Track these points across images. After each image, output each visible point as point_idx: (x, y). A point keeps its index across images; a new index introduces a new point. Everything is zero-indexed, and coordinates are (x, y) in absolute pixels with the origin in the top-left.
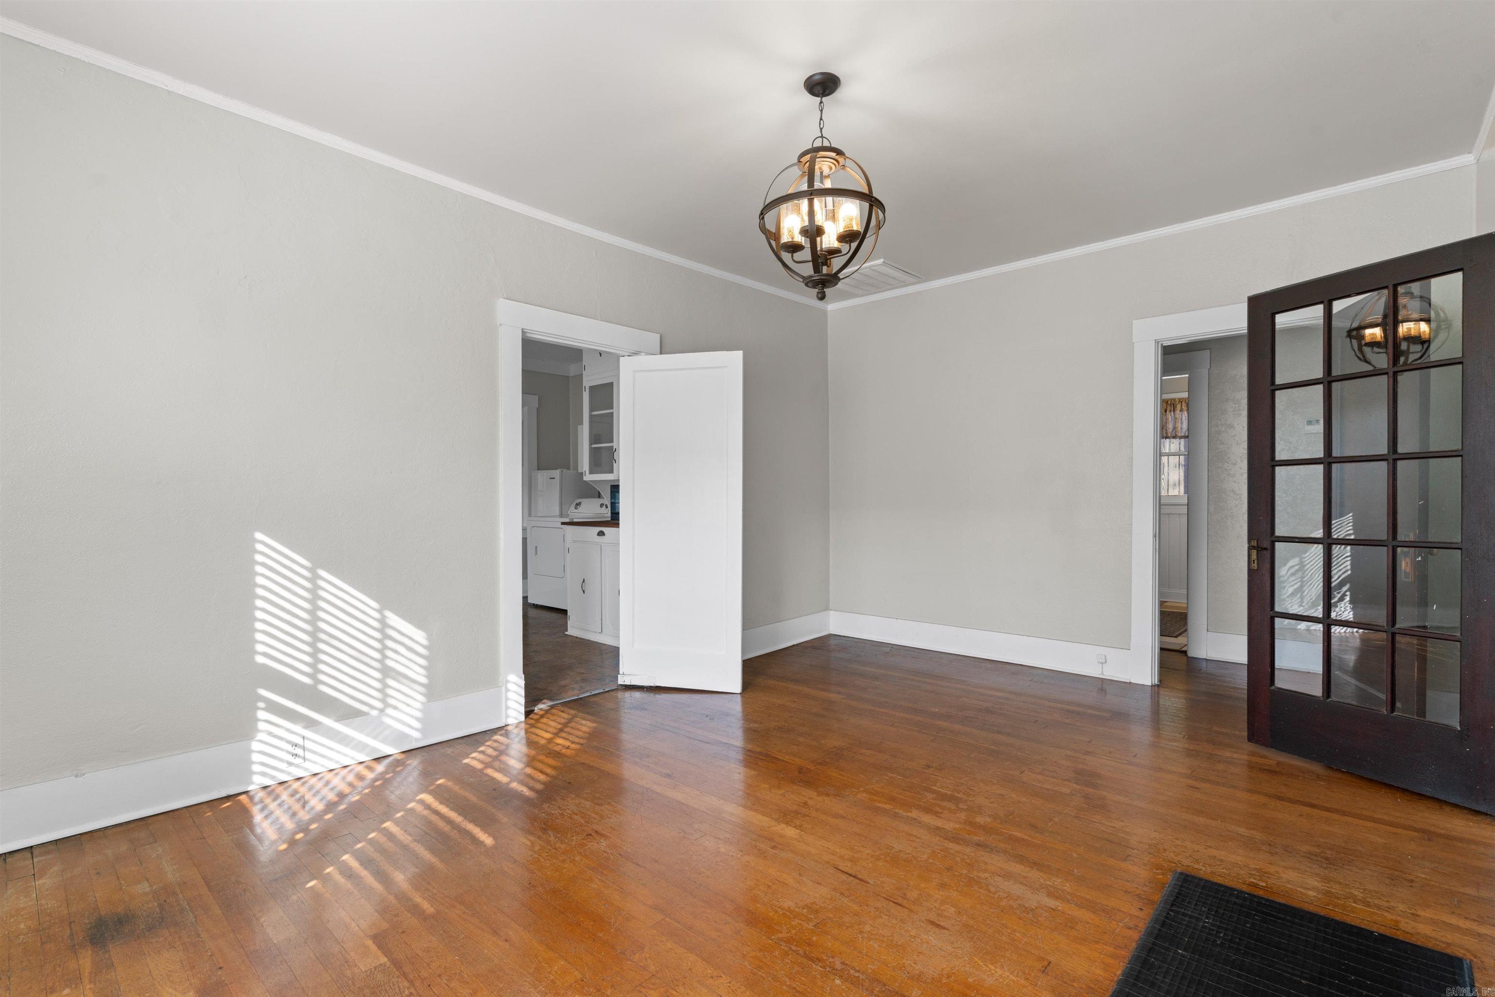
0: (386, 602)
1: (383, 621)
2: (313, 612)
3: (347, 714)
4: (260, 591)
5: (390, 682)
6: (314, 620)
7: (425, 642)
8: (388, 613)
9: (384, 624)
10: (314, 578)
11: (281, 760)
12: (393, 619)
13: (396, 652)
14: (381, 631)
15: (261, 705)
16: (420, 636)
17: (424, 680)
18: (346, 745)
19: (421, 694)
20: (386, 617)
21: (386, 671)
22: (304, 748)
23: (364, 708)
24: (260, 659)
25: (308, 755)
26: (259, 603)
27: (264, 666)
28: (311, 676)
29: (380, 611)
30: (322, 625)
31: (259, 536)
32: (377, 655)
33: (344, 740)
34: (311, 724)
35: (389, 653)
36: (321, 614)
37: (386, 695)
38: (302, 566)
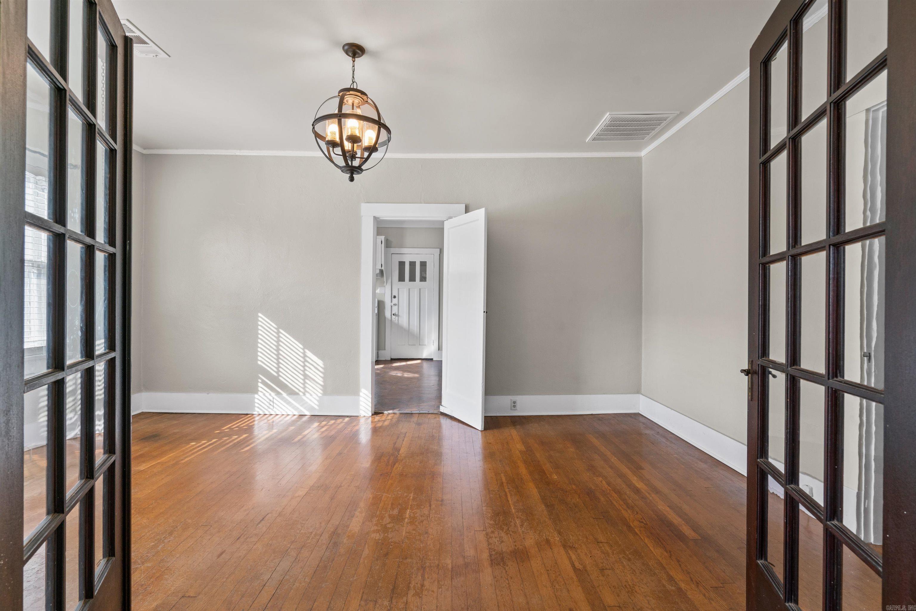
0: (306, 346)
1: (304, 353)
2: (278, 346)
3: (292, 393)
4: (260, 336)
5: (307, 381)
6: (278, 350)
7: (322, 366)
8: (307, 351)
9: (305, 356)
10: (278, 333)
11: (266, 405)
12: (309, 353)
13: (309, 368)
14: (303, 358)
15: (260, 381)
16: (320, 362)
17: (322, 383)
18: (290, 406)
19: (321, 389)
20: (306, 352)
21: (306, 376)
22: (273, 402)
23: (297, 391)
24: (259, 363)
25: (275, 405)
26: (260, 341)
27: (260, 365)
28: (277, 373)
29: (303, 349)
30: (281, 352)
31: (260, 315)
32: (302, 368)
33: (289, 403)
34: (278, 393)
35: (307, 368)
36: (281, 348)
37: (305, 387)
38: (274, 327)
